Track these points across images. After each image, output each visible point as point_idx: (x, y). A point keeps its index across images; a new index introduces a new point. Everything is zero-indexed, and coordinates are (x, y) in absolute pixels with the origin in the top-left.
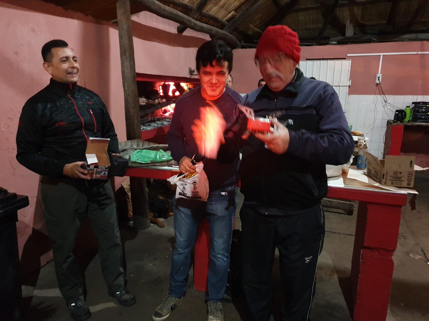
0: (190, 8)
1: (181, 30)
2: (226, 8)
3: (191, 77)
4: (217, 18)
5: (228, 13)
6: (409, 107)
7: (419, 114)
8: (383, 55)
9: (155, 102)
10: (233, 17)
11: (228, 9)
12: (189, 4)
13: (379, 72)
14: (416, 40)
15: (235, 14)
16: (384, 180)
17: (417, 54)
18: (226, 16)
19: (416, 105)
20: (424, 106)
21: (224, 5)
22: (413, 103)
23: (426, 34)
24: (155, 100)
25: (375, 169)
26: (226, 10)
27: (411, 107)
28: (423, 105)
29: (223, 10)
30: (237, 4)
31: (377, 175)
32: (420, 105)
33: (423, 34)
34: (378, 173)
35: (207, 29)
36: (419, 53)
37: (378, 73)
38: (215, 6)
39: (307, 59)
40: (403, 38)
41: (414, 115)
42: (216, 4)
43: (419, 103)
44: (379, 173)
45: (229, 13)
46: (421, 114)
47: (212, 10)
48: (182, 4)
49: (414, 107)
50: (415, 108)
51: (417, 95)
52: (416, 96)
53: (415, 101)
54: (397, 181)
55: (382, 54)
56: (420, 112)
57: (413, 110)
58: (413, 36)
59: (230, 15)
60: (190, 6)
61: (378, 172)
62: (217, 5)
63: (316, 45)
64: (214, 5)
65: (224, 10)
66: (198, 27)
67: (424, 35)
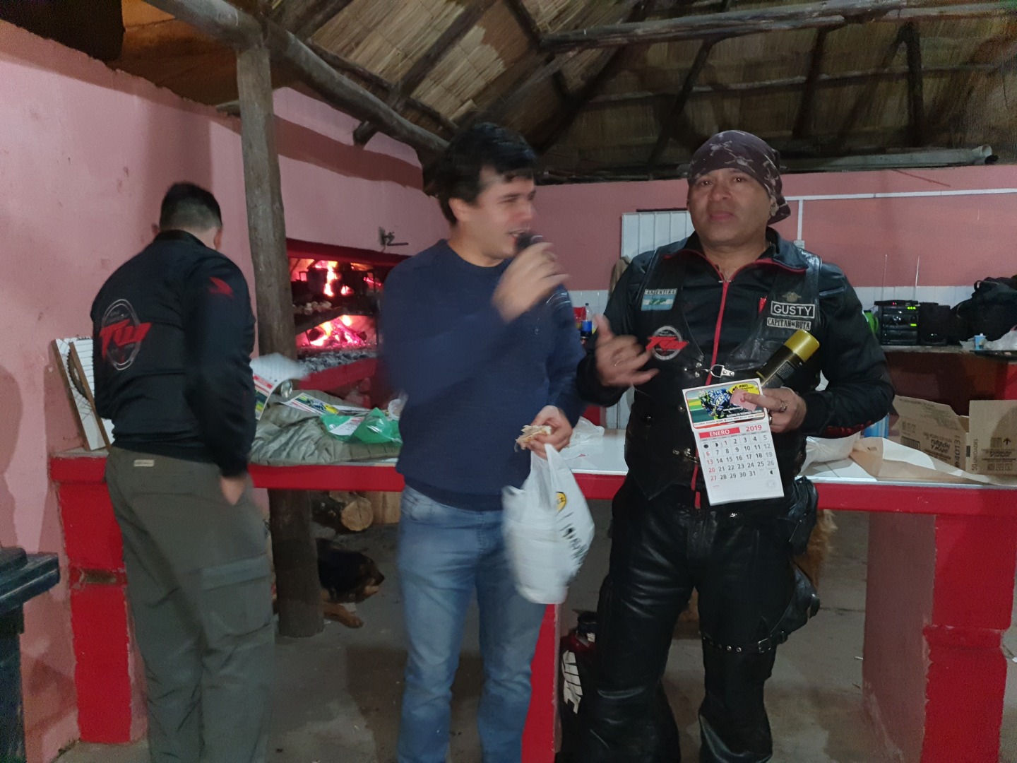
0: (386, 85)
1: (361, 138)
2: (458, 90)
3: (384, 249)
4: (439, 113)
5: (460, 104)
6: (870, 311)
7: (892, 326)
8: (804, 201)
9: (306, 309)
10: (469, 114)
11: (460, 94)
12: (382, 76)
13: (799, 237)
14: (864, 168)
15: (475, 106)
16: (969, 461)
17: (874, 198)
18: (455, 111)
19: (885, 308)
20: (900, 310)
21: (454, 85)
22: (877, 303)
23: (884, 156)
24: (305, 305)
25: (936, 437)
26: (457, 97)
27: (874, 312)
28: (899, 308)
29: (450, 94)
30: (480, 83)
31: (946, 451)
32: (893, 307)
33: (879, 156)
34: (948, 446)
35: (420, 136)
36: (878, 195)
37: (796, 239)
38: (435, 85)
39: (639, 211)
40: (836, 166)
41: (882, 328)
42: (437, 82)
43: (890, 303)
44: (952, 445)
45: (462, 105)
46: (897, 326)
47: (428, 94)
48: (371, 75)
49: (881, 312)
50: (883, 313)
51: (882, 285)
52: (879, 289)
53: (878, 299)
54: (1001, 462)
55: (801, 198)
56: (894, 323)
57: (879, 319)
58: (859, 160)
59: (463, 109)
60: (386, 82)
61: (949, 443)
62: (440, 83)
63: (655, 179)
64: (435, 82)
65: (453, 97)
66: (405, 132)
67: (881, 158)
